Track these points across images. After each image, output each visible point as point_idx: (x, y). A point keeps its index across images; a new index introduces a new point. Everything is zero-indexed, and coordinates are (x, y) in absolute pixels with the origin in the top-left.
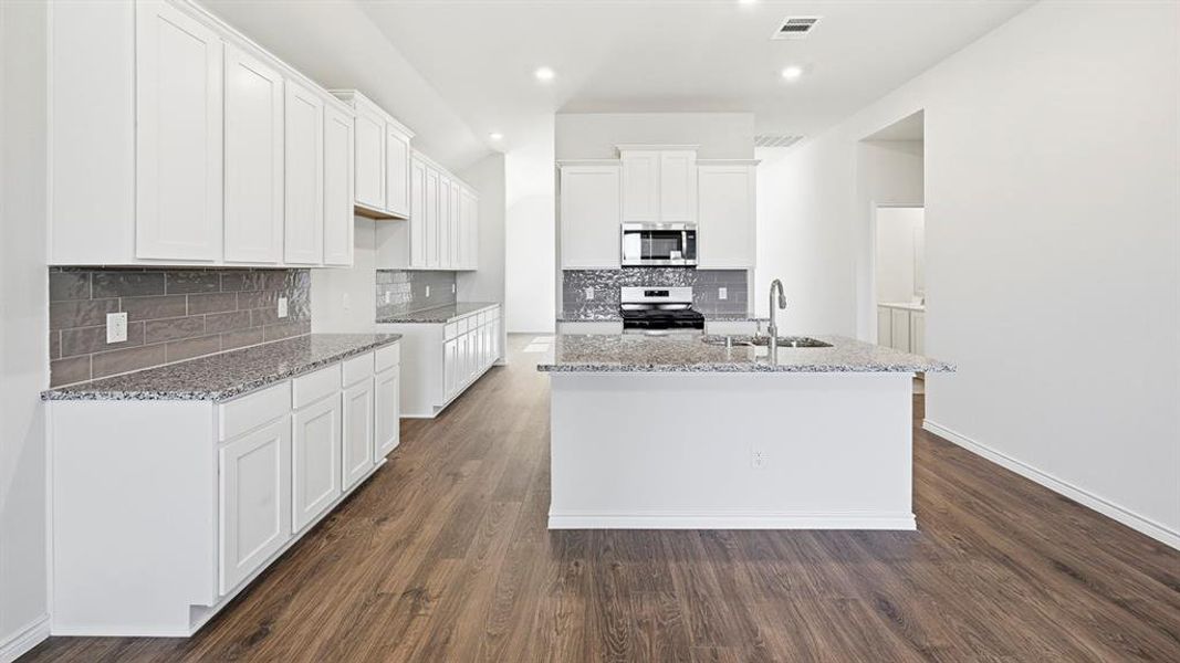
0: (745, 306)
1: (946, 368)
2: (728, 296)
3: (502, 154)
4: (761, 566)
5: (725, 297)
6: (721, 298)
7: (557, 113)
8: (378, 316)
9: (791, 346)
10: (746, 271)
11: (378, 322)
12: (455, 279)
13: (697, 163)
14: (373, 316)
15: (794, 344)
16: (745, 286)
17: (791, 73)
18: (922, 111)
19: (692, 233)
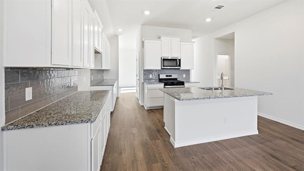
0: (189, 79)
1: (271, 94)
2: (185, 76)
3: (118, 36)
4: (234, 150)
5: (185, 77)
6: (184, 77)
7: (142, 25)
8: (91, 84)
9: (218, 89)
10: (190, 70)
11: (91, 86)
12: (103, 72)
13: (180, 41)
14: (89, 84)
15: (219, 89)
16: (189, 74)
17: (208, 20)
18: (234, 33)
19: (180, 60)
